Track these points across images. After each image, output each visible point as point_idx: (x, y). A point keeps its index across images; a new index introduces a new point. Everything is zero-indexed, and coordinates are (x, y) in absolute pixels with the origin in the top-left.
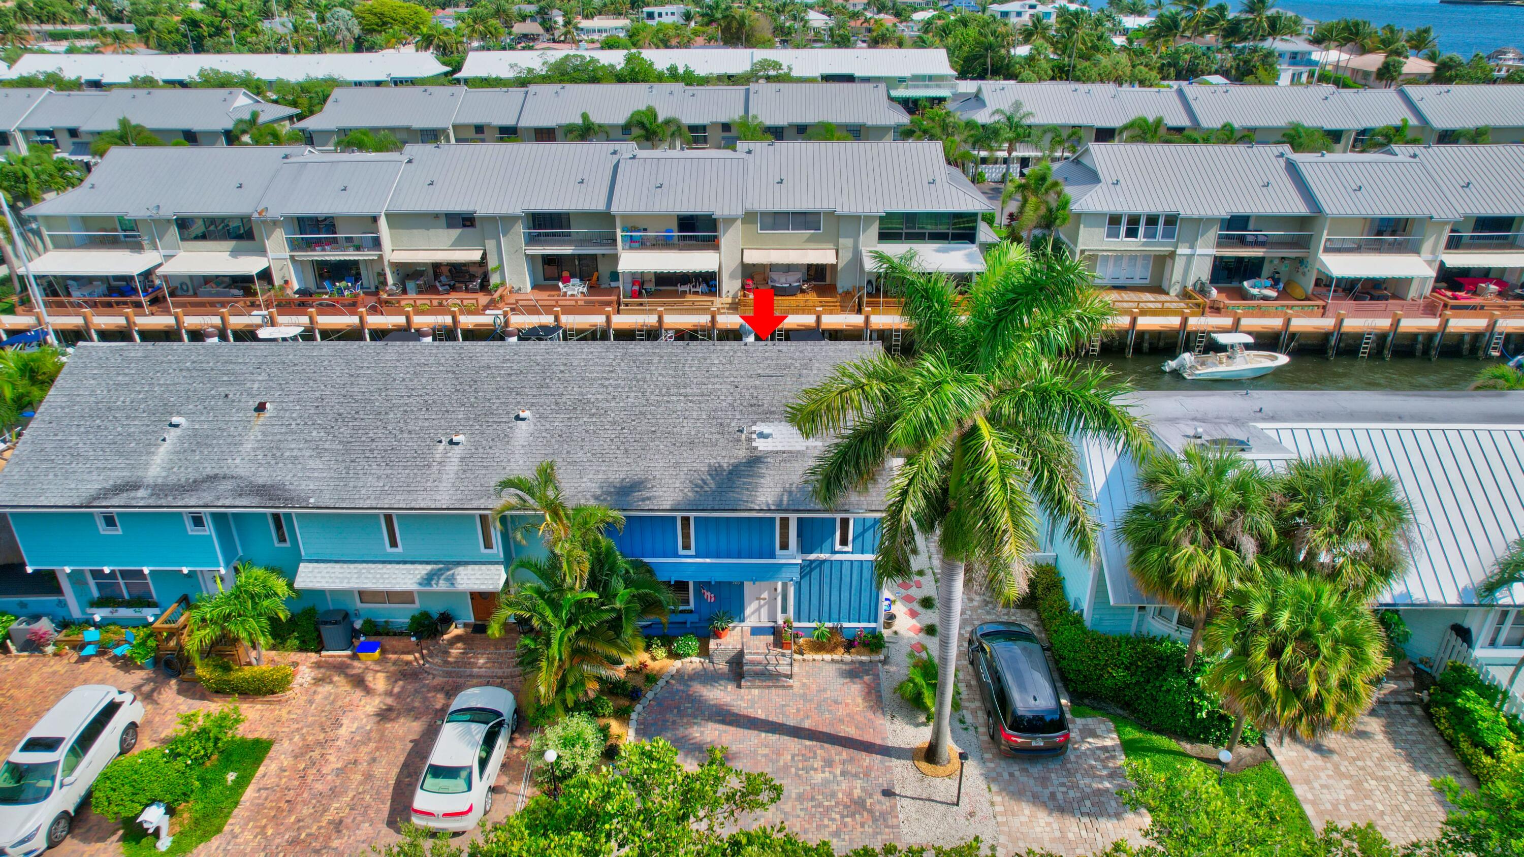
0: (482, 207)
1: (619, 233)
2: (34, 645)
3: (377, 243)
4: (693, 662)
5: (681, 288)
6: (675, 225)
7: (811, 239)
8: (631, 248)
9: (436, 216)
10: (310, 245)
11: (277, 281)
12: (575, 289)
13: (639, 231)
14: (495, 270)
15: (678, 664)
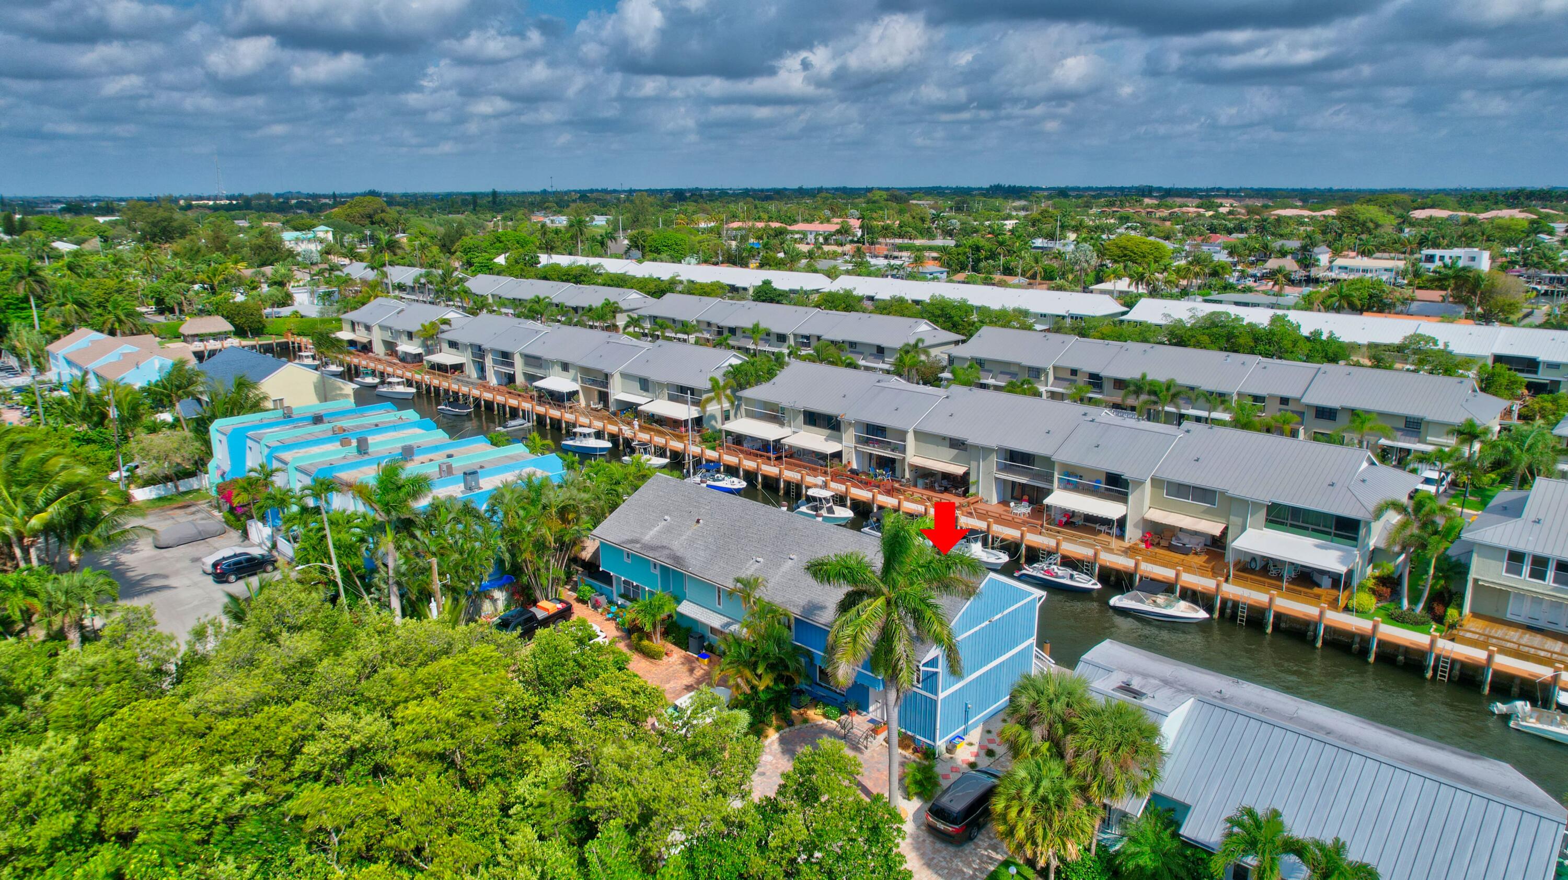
0: (972, 439)
1: (1056, 476)
2: (596, 606)
3: (903, 450)
4: (832, 724)
5: (1097, 527)
6: (1103, 479)
7: (1207, 512)
8: (1065, 488)
9: (944, 438)
10: (867, 442)
11: (844, 461)
12: (1023, 509)
13: (1076, 476)
14: (974, 483)
15: (825, 721)
